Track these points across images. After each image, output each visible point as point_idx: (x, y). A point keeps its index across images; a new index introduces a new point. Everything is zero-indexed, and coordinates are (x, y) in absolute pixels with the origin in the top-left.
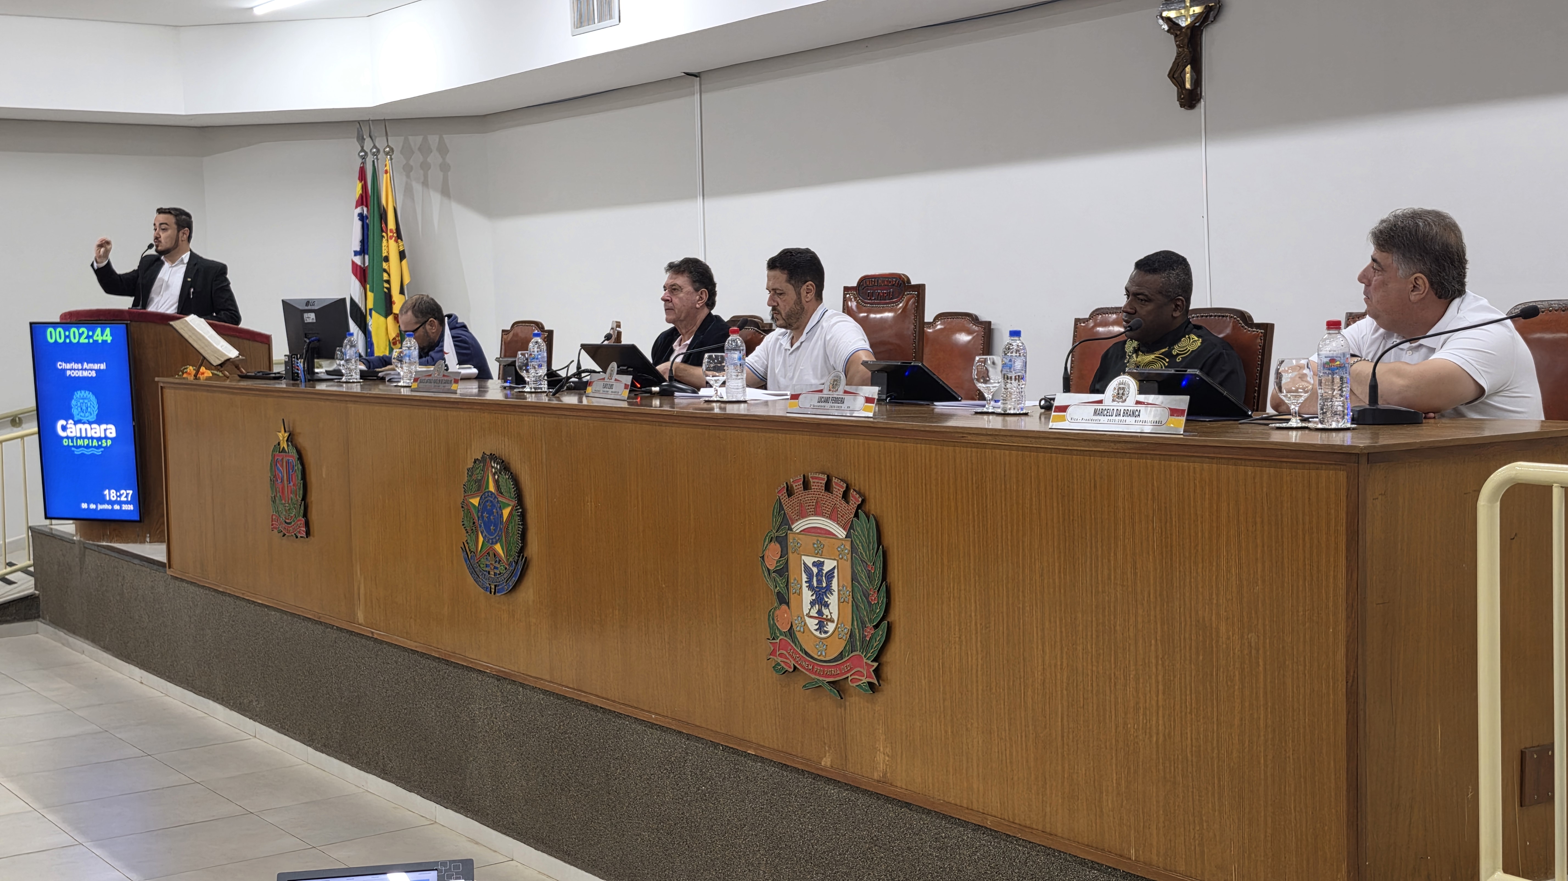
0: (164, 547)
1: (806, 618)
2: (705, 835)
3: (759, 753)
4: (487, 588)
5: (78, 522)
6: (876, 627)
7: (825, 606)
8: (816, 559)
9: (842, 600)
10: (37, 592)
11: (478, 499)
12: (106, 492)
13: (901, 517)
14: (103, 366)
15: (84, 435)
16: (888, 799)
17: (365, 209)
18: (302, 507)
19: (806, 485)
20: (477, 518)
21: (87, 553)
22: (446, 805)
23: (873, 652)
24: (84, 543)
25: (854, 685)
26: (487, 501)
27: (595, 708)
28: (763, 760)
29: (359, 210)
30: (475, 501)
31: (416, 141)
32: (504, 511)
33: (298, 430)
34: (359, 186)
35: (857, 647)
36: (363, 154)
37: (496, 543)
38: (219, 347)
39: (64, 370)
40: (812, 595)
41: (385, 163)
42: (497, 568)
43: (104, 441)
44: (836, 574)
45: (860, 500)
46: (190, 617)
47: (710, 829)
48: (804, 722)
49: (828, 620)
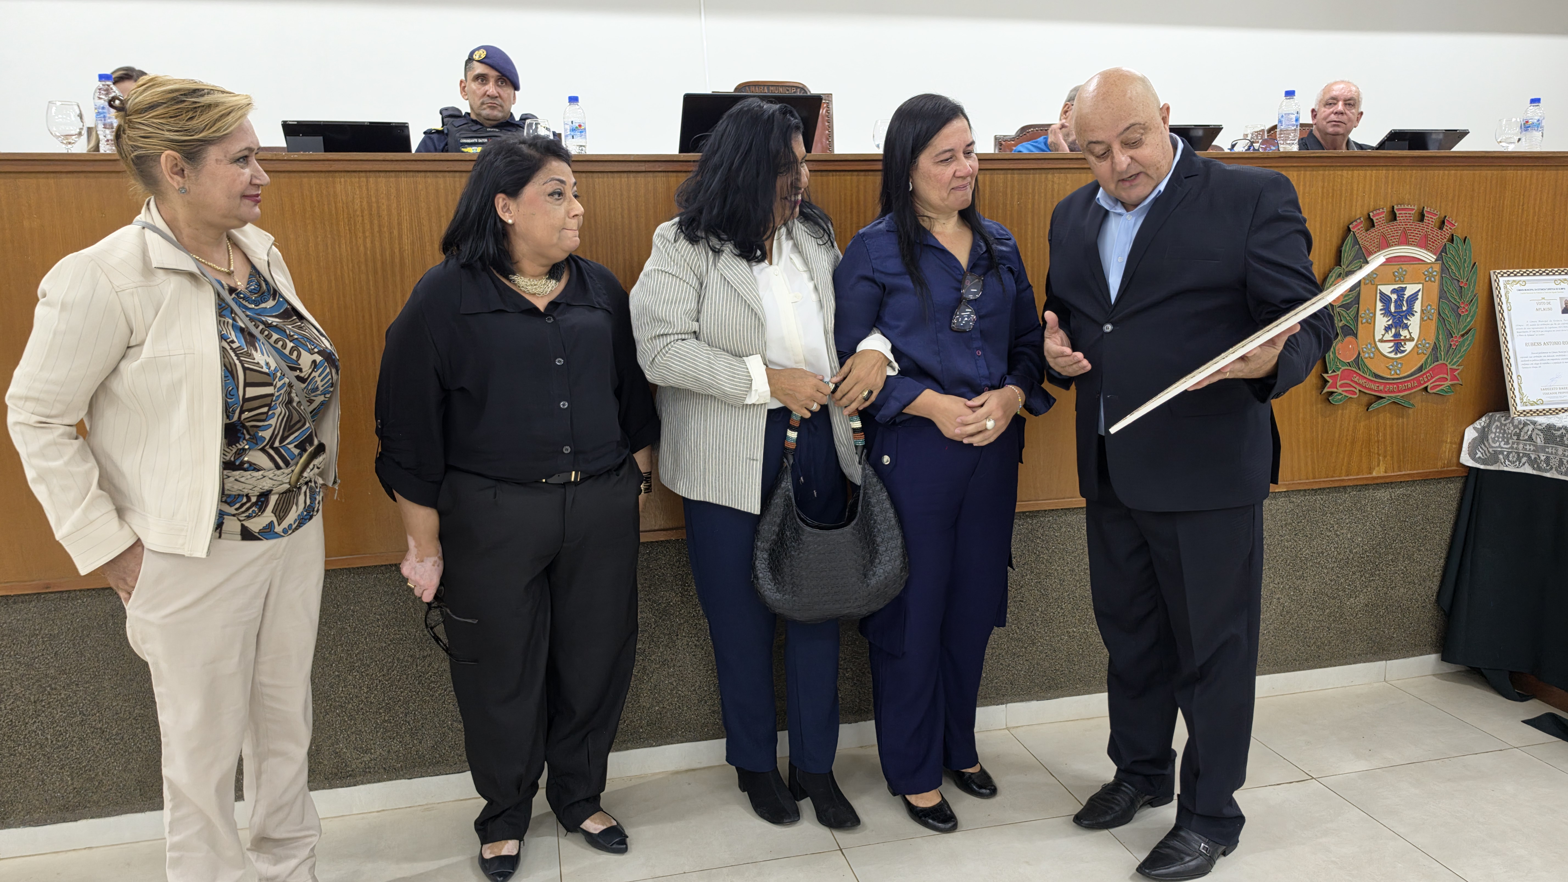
1: (1377, 343)
3: (1293, 488)
6: (1465, 335)
7: (1402, 328)
8: (1396, 287)
9: (1426, 318)
13: (1492, 236)
16: (1450, 480)
19: (1393, 217)
23: (1459, 357)
25: (1435, 391)
28: (1289, 493)
35: (1438, 357)
40: (1388, 321)
44: (1420, 296)
48: (1353, 443)
49: (1406, 340)
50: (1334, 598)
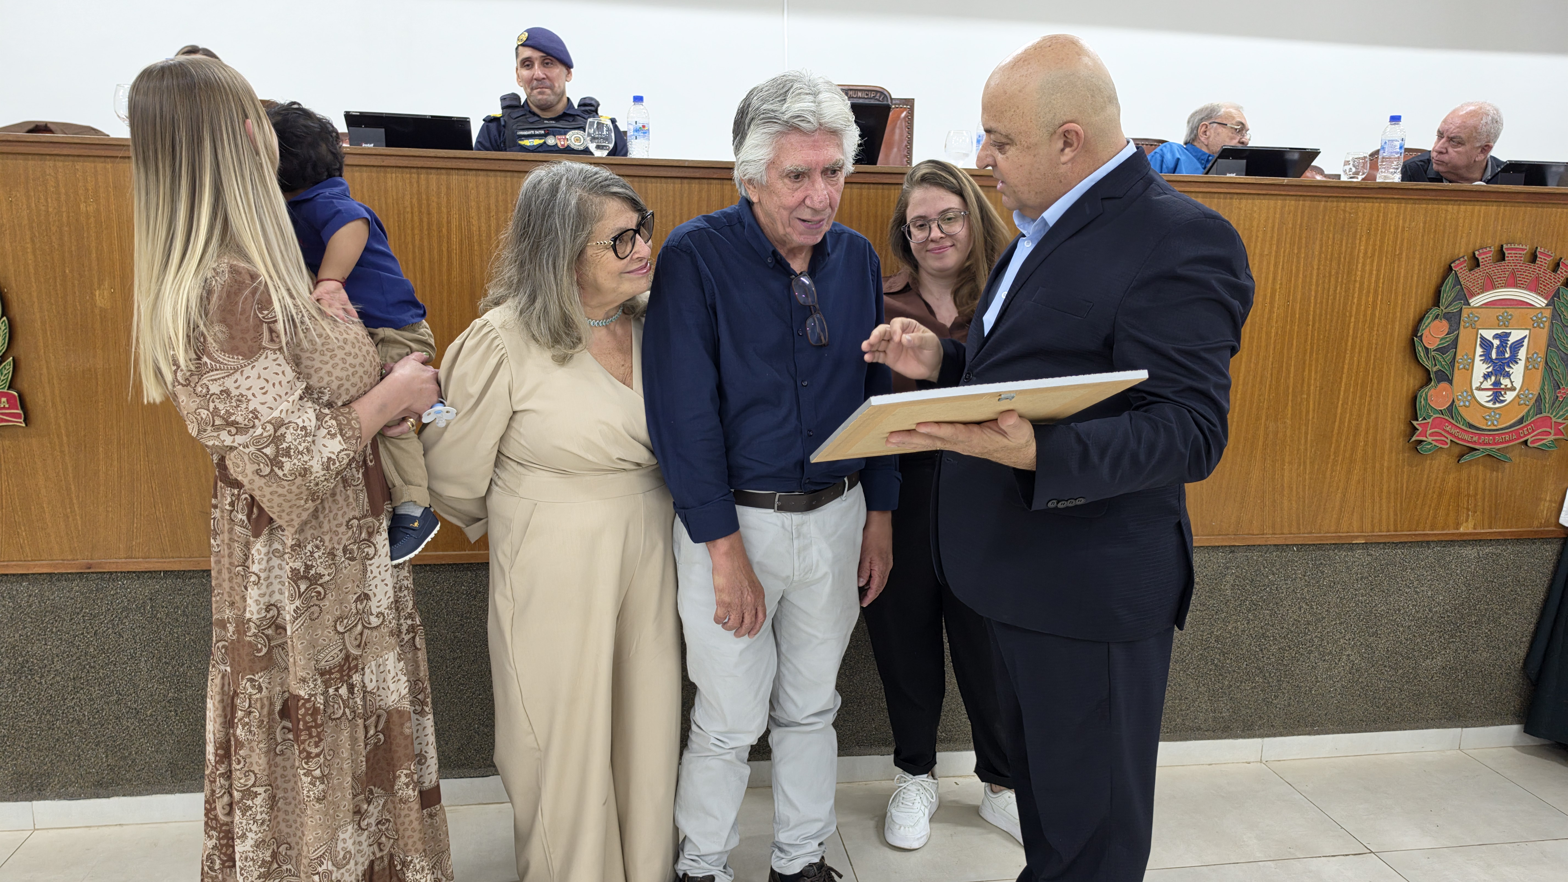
1: (1474, 391)
3: (1372, 540)
7: (1503, 377)
8: (1499, 332)
9: (1531, 367)
16: (1546, 541)
19: (1501, 256)
23: (1565, 411)
25: (1536, 445)
28: (1367, 545)
35: (1544, 409)
40: (1488, 367)
44: (1525, 343)
48: (1440, 495)
49: (1507, 389)
50: (1408, 658)
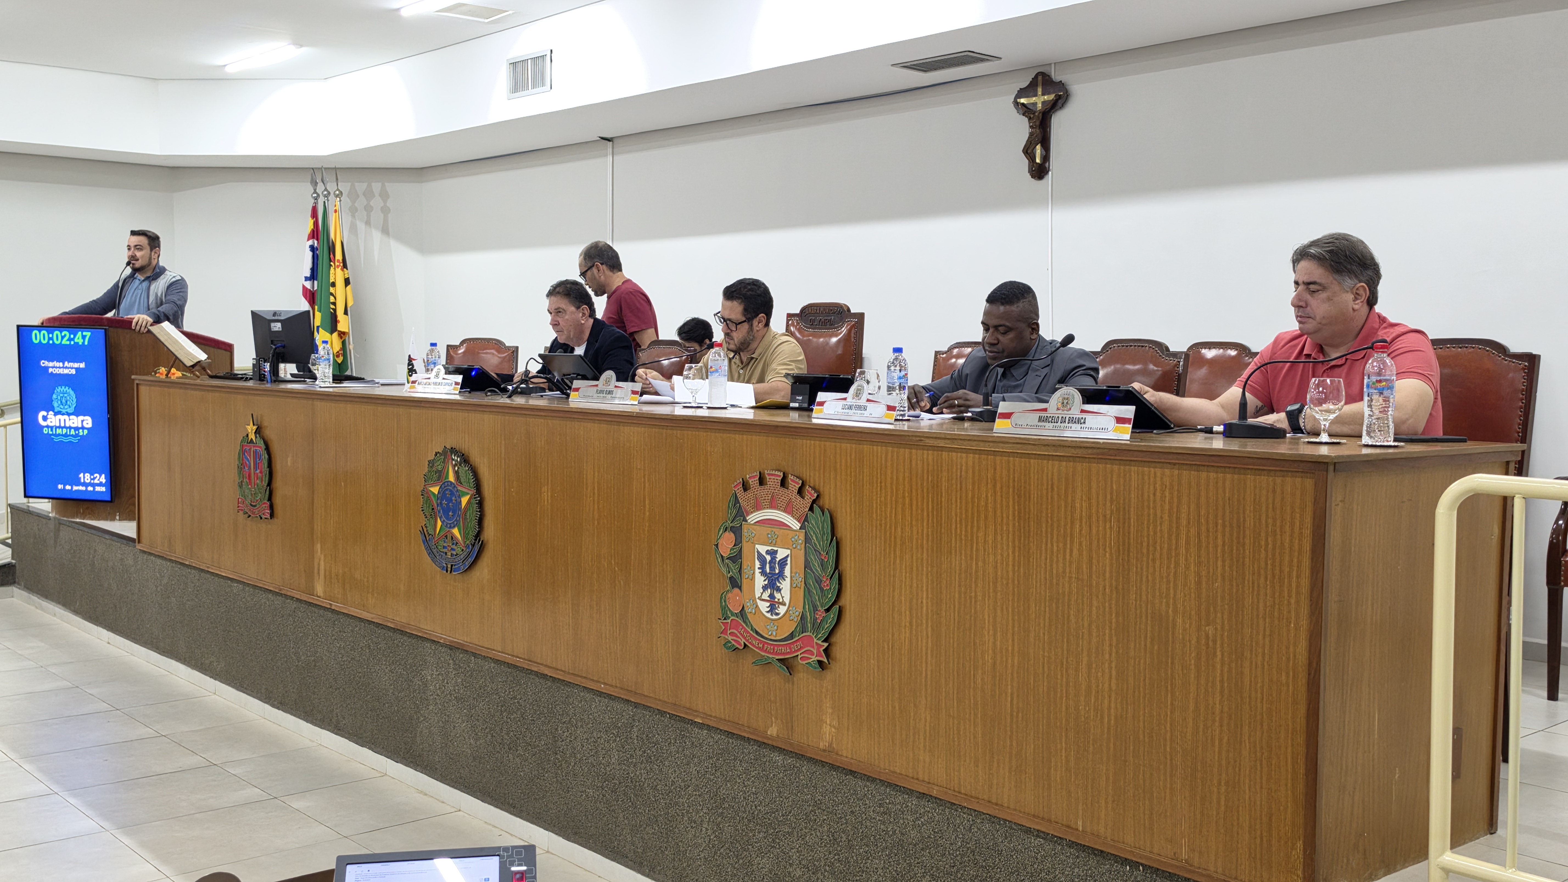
0: (133, 525)
1: (758, 600)
2: (649, 793)
3: (707, 722)
4: (444, 567)
5: (55, 501)
6: (828, 610)
7: (777, 591)
8: (770, 548)
9: (795, 585)
10: (14, 561)
11: (438, 488)
12: (81, 475)
13: (855, 512)
14: (82, 365)
15: (62, 425)
16: (833, 767)
17: (316, 242)
18: (268, 493)
19: (762, 481)
20: (436, 505)
21: (61, 528)
22: (396, 760)
23: (823, 633)
24: (59, 520)
25: (804, 662)
26: (447, 489)
27: (544, 676)
28: (709, 728)
29: (310, 242)
30: (435, 490)
31: (361, 187)
32: (462, 499)
33: (265, 424)
34: (311, 222)
35: (808, 628)
36: (315, 195)
37: (454, 527)
38: (191, 351)
39: (47, 368)
40: (765, 580)
41: (334, 203)
42: (454, 550)
43: (81, 431)
44: (789, 562)
45: (816, 495)
46: (157, 587)
47: (655, 788)
48: (752, 695)
49: (779, 603)
